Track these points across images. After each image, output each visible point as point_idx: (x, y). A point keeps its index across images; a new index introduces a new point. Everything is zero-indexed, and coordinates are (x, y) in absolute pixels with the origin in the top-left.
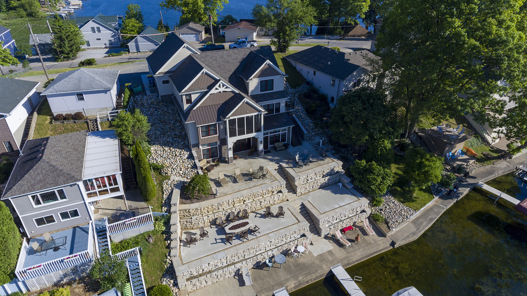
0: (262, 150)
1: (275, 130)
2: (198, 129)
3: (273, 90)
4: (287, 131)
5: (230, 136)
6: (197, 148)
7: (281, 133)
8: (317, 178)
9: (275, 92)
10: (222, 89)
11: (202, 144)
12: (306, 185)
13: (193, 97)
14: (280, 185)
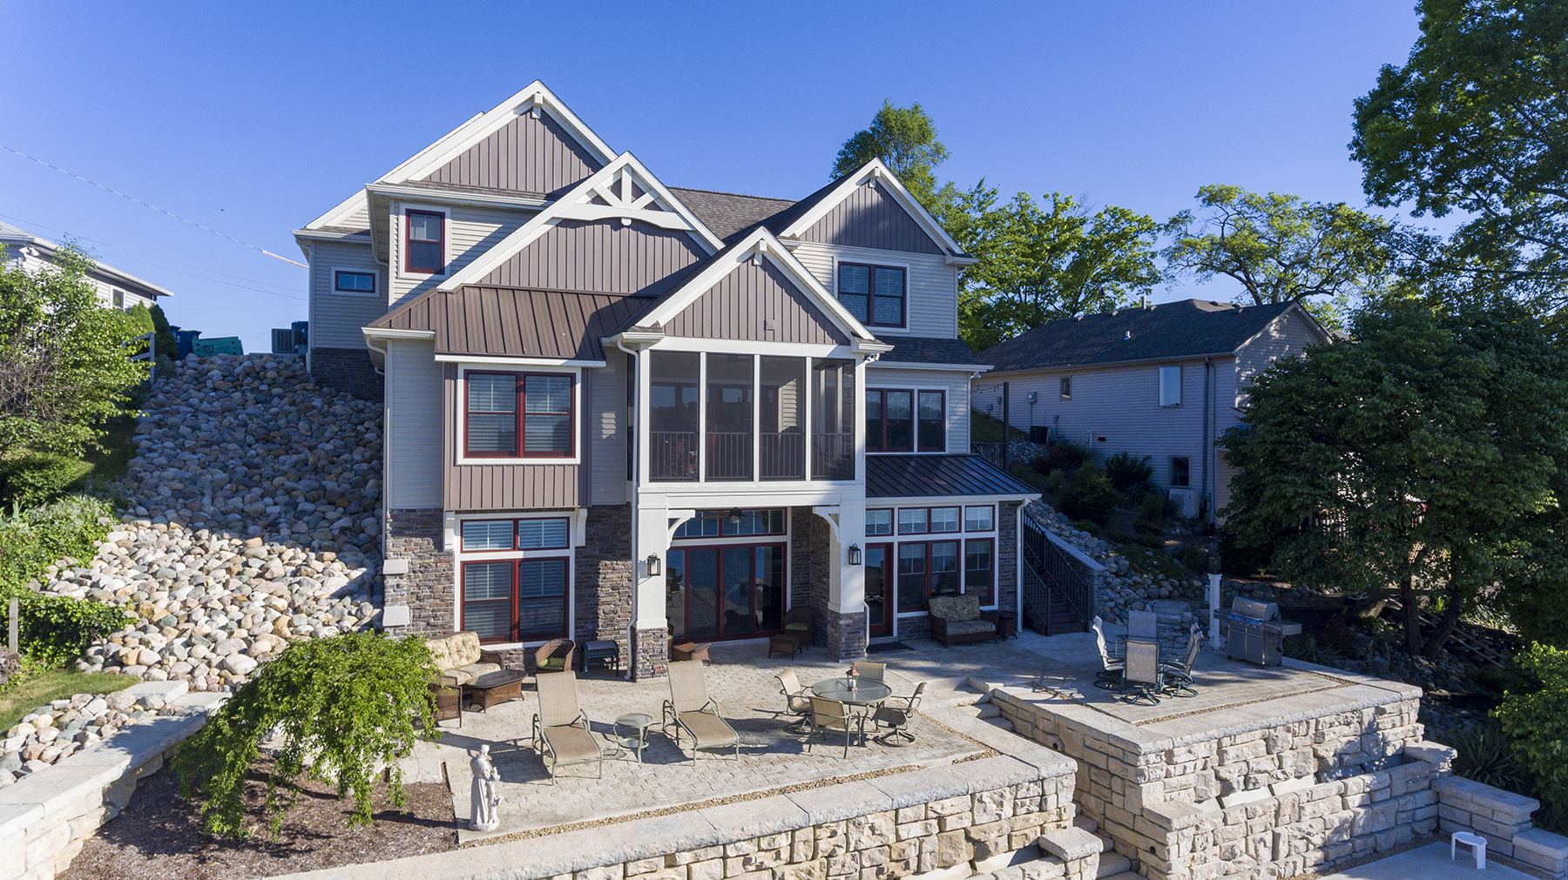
0: (856, 614)
1: (929, 509)
2: (448, 383)
3: (903, 325)
4: (995, 534)
5: (654, 477)
6: (427, 543)
7: (963, 536)
8: (1281, 776)
9: (915, 340)
10: (629, 208)
11: (462, 521)
12: (1225, 820)
13: (458, 236)
14: (1035, 790)
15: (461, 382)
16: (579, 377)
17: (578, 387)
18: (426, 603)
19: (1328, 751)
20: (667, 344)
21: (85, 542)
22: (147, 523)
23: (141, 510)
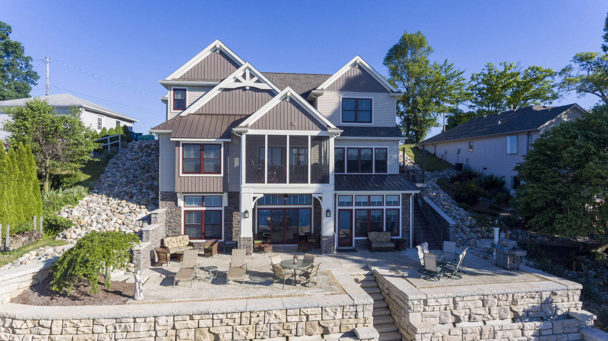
0: (330, 236)
1: (369, 196)
2: (177, 148)
3: (371, 122)
4: (400, 207)
5: (247, 182)
6: (173, 203)
7: (385, 207)
8: (490, 318)
9: (376, 128)
10: (249, 83)
11: (184, 196)
12: (449, 333)
13: (190, 96)
14: (353, 309)
15: (181, 148)
16: (222, 145)
17: (222, 149)
18: (172, 224)
19: (520, 309)
20: (251, 132)
21: (76, 200)
22: (96, 195)
23: (96, 191)
